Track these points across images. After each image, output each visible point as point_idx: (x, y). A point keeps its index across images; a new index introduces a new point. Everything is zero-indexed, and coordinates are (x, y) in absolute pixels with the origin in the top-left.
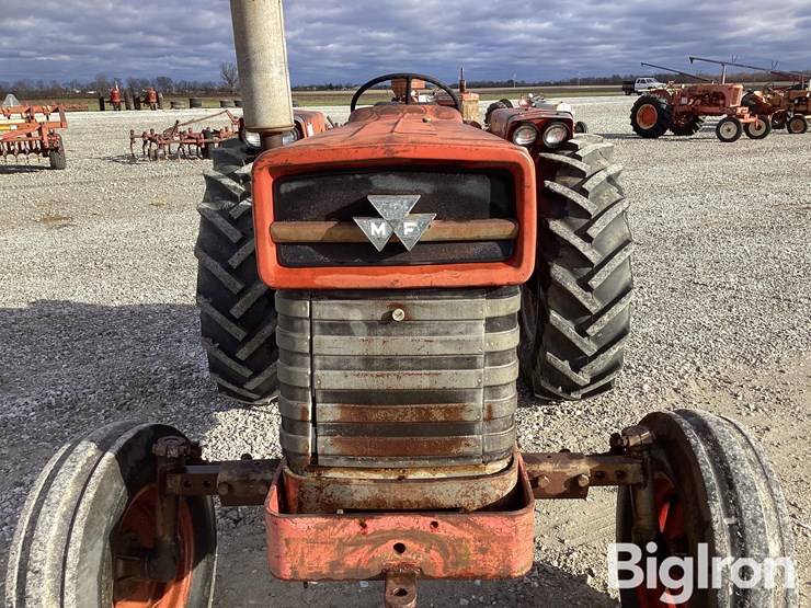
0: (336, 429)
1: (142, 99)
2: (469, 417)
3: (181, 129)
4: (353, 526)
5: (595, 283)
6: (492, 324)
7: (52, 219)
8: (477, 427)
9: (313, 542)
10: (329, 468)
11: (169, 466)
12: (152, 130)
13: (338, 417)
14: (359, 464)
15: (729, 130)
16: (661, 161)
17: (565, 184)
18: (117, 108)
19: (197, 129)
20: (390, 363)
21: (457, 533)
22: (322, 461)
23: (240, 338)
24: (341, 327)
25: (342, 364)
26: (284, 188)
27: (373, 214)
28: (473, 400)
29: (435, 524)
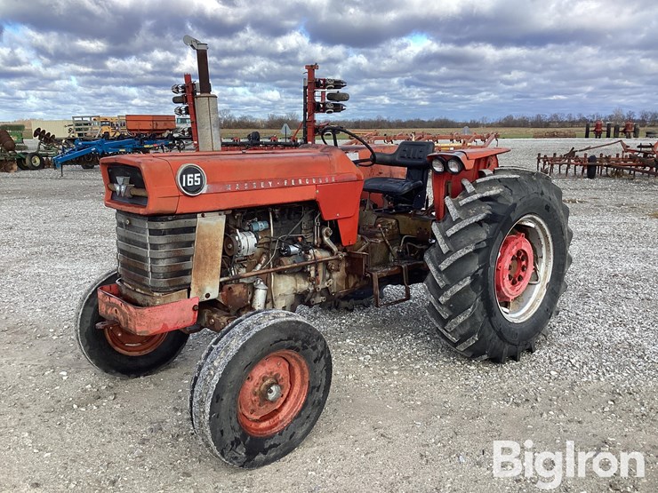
1: (622, 129)
9: (102, 302)
12: (555, 154)
13: (123, 260)
14: (127, 280)
20: (129, 241)
21: (125, 310)
22: (121, 277)
29: (121, 304)
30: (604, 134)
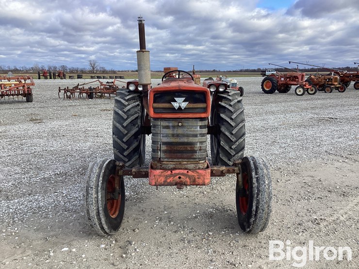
0: (165, 152)
1: (57, 75)
2: (196, 149)
3: (79, 87)
4: (169, 172)
5: (234, 132)
6: (201, 127)
7: (34, 120)
8: (198, 152)
9: (160, 176)
10: (163, 161)
11: (119, 168)
12: (68, 87)
13: (166, 148)
14: (170, 160)
15: (300, 91)
16: (272, 103)
17: (225, 103)
18: (46, 78)
19: (86, 87)
20: (178, 136)
21: (193, 174)
22: (162, 160)
23: (125, 148)
24: (167, 127)
25: (167, 136)
26: (156, 96)
27: (175, 101)
28: (197, 145)
29: (188, 172)
30: (48, 77)
